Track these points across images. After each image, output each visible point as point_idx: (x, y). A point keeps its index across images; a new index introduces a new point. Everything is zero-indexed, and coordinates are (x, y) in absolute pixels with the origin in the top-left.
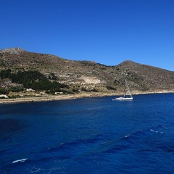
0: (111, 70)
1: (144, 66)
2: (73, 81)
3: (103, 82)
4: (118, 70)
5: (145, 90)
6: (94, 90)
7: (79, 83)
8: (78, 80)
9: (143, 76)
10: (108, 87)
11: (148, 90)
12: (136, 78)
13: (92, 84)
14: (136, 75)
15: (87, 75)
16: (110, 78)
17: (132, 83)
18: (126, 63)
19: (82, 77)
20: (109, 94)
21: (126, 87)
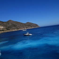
0: (6, 23)
1: (16, 22)
3: (4, 27)
4: (8, 23)
5: (18, 29)
6: (3, 30)
10: (7, 29)
11: (19, 29)
12: (15, 26)
13: (1, 28)
14: (14, 25)
16: (6, 26)
17: (14, 27)
18: (10, 21)
20: (8, 31)
21: (12, 29)
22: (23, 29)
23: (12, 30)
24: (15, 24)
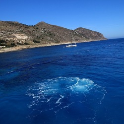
0: (33, 29)
1: (54, 26)
2: (7, 37)
3: (30, 37)
4: (37, 28)
6: (26, 44)
7: (12, 39)
8: (11, 37)
9: (55, 33)
10: (34, 41)
12: (51, 35)
13: (23, 40)
14: (50, 32)
15: (17, 33)
16: (33, 35)
17: (49, 38)
18: (41, 23)
19: (14, 34)
20: (37, 46)
21: (46, 41)
22: (69, 43)
23: (45, 44)
24: (53, 32)
